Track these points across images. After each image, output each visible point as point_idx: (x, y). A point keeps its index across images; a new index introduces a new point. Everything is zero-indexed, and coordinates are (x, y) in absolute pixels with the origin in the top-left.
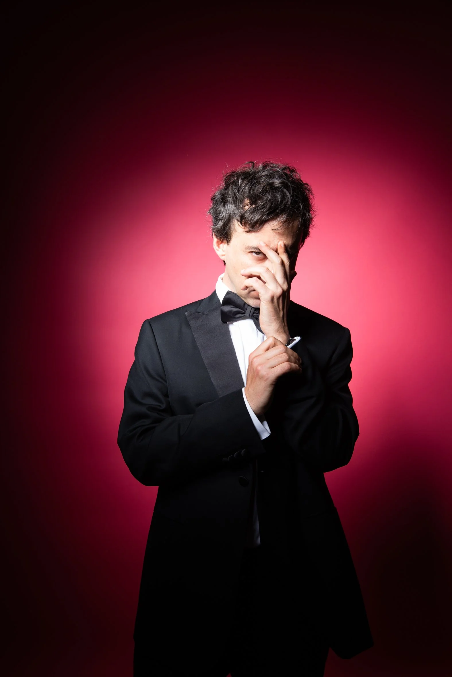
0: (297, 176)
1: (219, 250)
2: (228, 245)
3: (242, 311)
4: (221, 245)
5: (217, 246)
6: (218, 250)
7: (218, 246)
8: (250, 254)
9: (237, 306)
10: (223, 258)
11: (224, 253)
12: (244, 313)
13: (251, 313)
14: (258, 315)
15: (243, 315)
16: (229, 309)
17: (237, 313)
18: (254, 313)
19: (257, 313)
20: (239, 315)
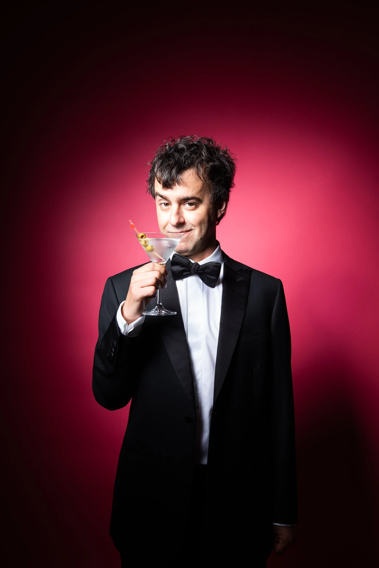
3: (187, 269)
9: (183, 266)
12: (190, 271)
13: (195, 270)
14: (201, 271)
15: (189, 273)
16: (176, 268)
17: (184, 271)
18: (198, 270)
19: (201, 270)
20: (185, 273)
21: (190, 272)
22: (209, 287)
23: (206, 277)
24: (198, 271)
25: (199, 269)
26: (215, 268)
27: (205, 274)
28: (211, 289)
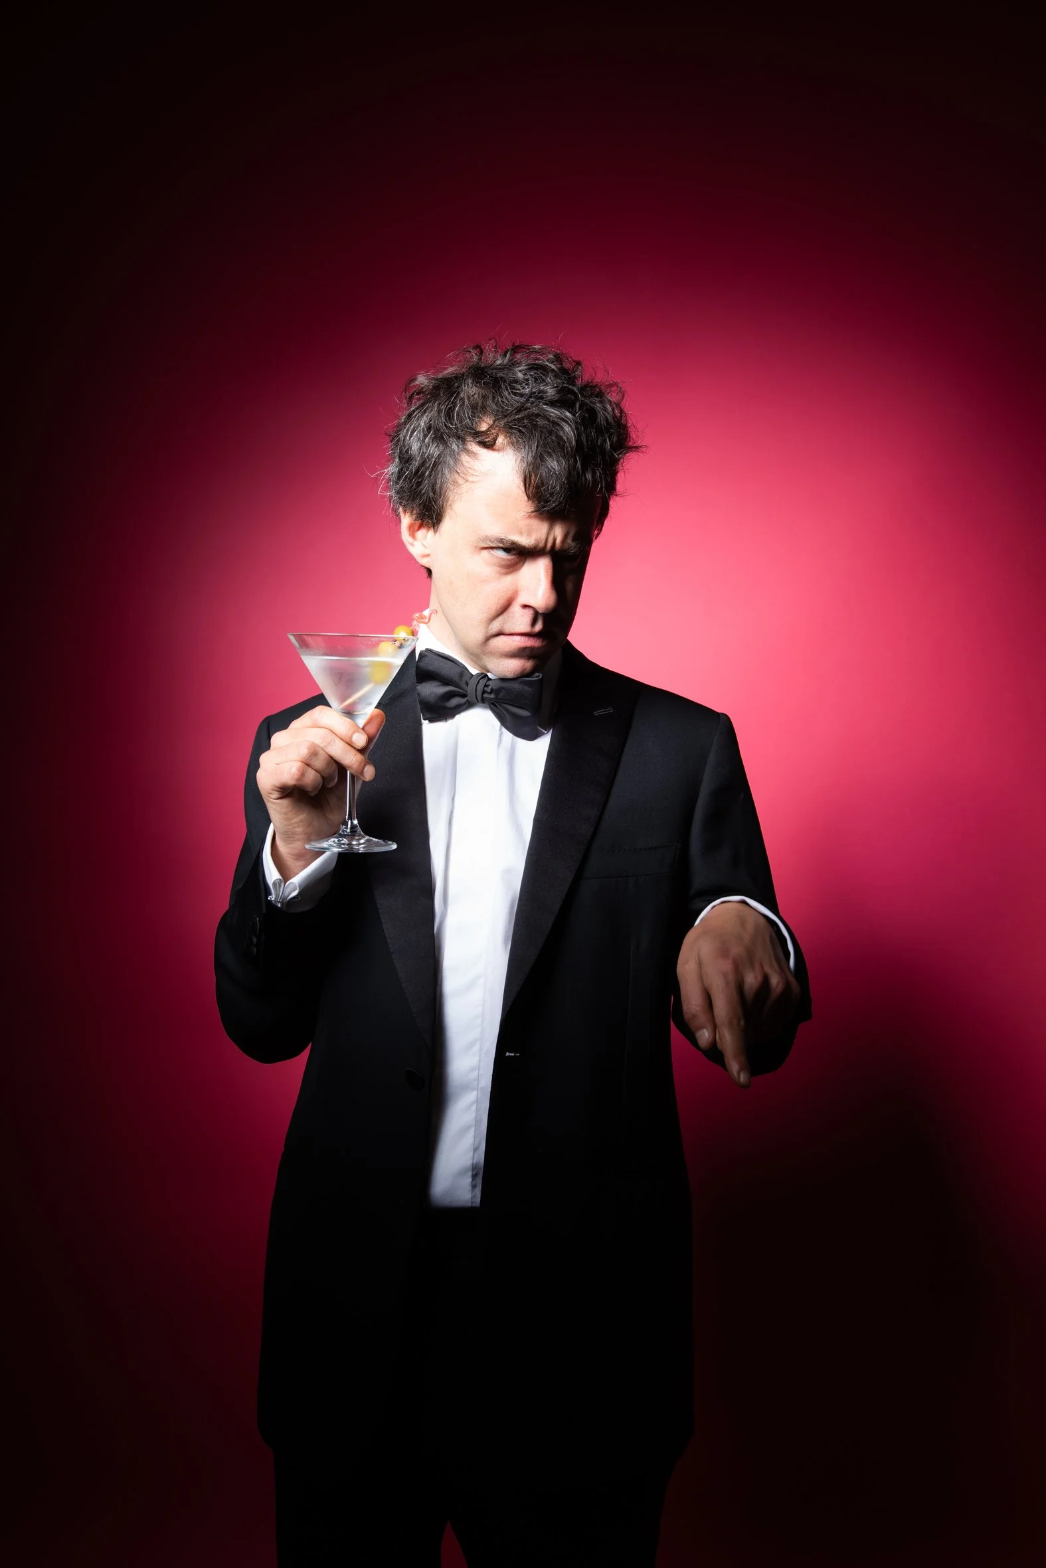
0: (584, 376)
1: (415, 543)
2: (435, 531)
3: (458, 690)
4: (420, 534)
5: (410, 535)
6: (412, 545)
7: (413, 535)
8: (485, 553)
9: (445, 681)
10: (425, 562)
11: (427, 552)
12: (464, 696)
13: (478, 693)
14: (492, 696)
15: (463, 700)
16: (431, 690)
17: (449, 696)
18: (484, 692)
19: (491, 693)
20: (455, 701)
21: (466, 699)
22: (515, 737)
23: (507, 710)
24: (485, 695)
25: (486, 688)
26: (526, 688)
27: (502, 704)
28: (520, 742)
